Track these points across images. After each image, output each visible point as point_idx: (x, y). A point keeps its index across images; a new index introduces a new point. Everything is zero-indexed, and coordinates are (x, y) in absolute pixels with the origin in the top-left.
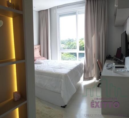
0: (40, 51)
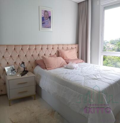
0: (78, 52)
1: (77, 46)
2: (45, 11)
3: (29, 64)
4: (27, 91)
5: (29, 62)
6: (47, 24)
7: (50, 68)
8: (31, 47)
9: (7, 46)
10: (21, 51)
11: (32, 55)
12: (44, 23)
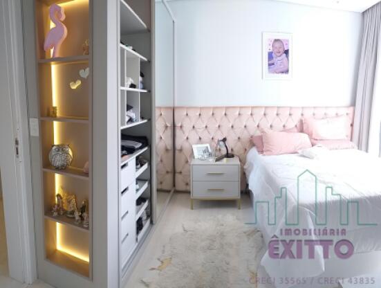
1: (350, 110)
2: (276, 41)
3: (239, 144)
4: (223, 190)
5: (239, 138)
6: (280, 65)
7: (269, 152)
8: (243, 112)
9: (201, 108)
10: (224, 118)
11: (245, 127)
12: (273, 64)
